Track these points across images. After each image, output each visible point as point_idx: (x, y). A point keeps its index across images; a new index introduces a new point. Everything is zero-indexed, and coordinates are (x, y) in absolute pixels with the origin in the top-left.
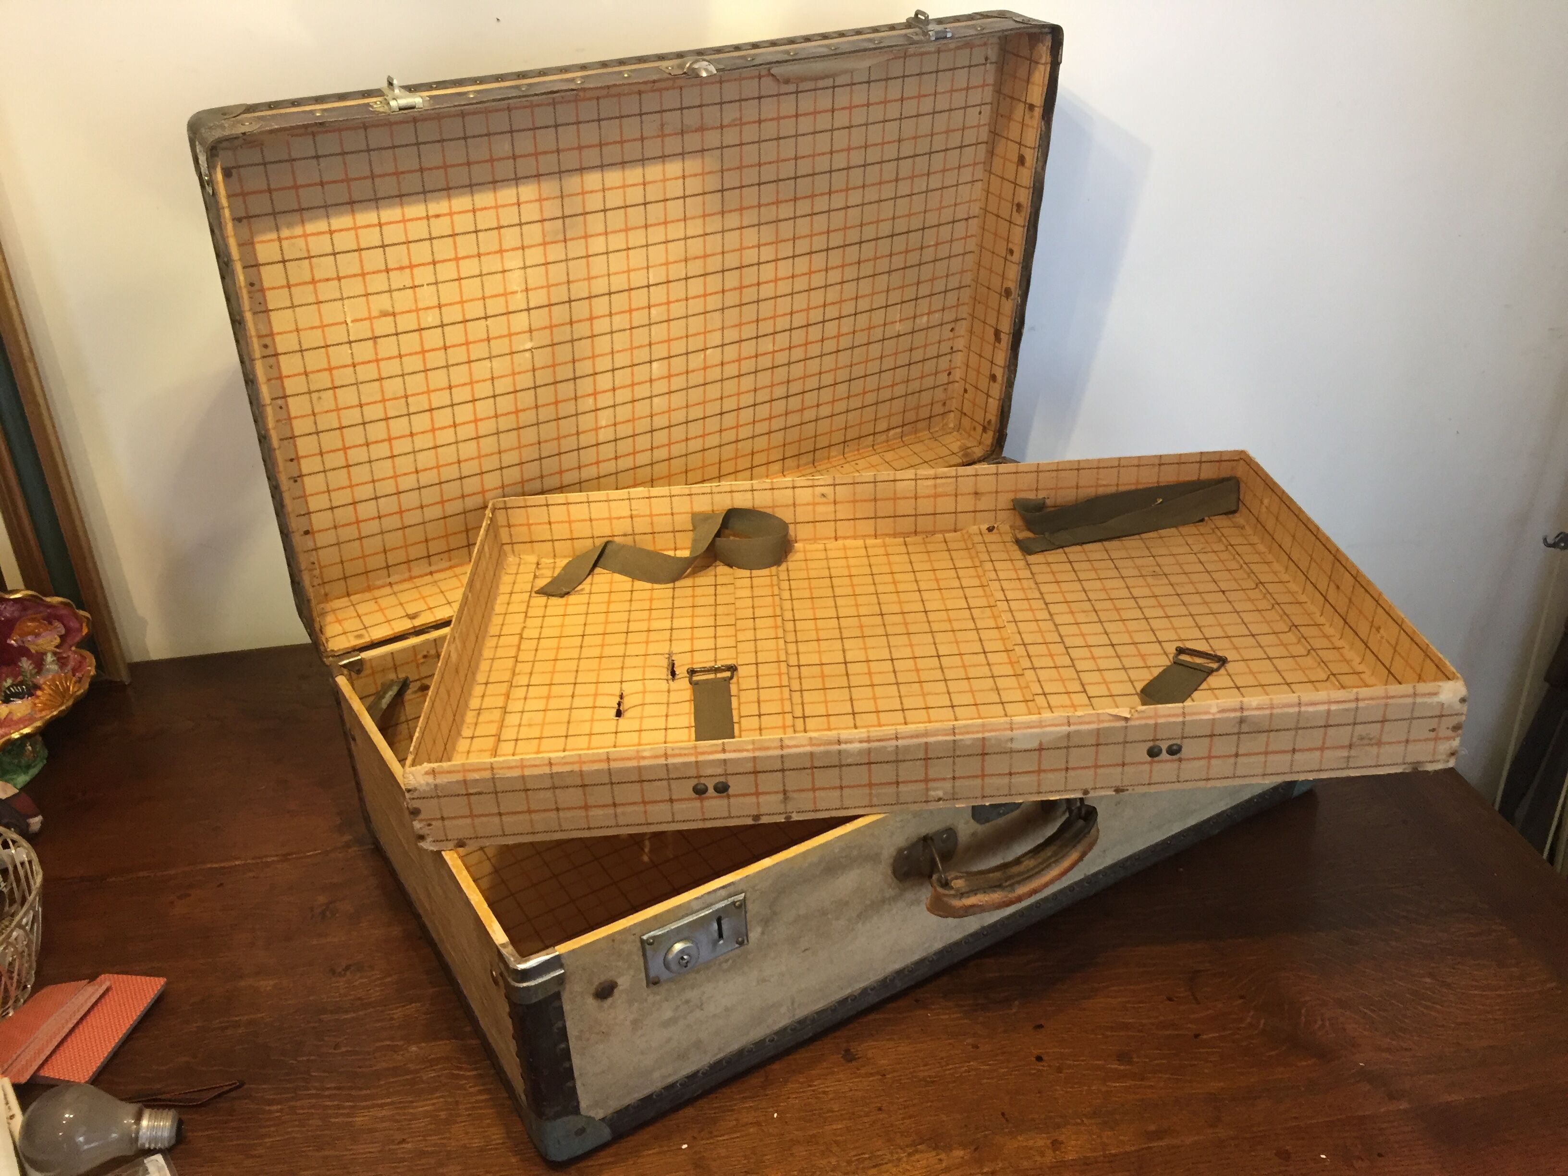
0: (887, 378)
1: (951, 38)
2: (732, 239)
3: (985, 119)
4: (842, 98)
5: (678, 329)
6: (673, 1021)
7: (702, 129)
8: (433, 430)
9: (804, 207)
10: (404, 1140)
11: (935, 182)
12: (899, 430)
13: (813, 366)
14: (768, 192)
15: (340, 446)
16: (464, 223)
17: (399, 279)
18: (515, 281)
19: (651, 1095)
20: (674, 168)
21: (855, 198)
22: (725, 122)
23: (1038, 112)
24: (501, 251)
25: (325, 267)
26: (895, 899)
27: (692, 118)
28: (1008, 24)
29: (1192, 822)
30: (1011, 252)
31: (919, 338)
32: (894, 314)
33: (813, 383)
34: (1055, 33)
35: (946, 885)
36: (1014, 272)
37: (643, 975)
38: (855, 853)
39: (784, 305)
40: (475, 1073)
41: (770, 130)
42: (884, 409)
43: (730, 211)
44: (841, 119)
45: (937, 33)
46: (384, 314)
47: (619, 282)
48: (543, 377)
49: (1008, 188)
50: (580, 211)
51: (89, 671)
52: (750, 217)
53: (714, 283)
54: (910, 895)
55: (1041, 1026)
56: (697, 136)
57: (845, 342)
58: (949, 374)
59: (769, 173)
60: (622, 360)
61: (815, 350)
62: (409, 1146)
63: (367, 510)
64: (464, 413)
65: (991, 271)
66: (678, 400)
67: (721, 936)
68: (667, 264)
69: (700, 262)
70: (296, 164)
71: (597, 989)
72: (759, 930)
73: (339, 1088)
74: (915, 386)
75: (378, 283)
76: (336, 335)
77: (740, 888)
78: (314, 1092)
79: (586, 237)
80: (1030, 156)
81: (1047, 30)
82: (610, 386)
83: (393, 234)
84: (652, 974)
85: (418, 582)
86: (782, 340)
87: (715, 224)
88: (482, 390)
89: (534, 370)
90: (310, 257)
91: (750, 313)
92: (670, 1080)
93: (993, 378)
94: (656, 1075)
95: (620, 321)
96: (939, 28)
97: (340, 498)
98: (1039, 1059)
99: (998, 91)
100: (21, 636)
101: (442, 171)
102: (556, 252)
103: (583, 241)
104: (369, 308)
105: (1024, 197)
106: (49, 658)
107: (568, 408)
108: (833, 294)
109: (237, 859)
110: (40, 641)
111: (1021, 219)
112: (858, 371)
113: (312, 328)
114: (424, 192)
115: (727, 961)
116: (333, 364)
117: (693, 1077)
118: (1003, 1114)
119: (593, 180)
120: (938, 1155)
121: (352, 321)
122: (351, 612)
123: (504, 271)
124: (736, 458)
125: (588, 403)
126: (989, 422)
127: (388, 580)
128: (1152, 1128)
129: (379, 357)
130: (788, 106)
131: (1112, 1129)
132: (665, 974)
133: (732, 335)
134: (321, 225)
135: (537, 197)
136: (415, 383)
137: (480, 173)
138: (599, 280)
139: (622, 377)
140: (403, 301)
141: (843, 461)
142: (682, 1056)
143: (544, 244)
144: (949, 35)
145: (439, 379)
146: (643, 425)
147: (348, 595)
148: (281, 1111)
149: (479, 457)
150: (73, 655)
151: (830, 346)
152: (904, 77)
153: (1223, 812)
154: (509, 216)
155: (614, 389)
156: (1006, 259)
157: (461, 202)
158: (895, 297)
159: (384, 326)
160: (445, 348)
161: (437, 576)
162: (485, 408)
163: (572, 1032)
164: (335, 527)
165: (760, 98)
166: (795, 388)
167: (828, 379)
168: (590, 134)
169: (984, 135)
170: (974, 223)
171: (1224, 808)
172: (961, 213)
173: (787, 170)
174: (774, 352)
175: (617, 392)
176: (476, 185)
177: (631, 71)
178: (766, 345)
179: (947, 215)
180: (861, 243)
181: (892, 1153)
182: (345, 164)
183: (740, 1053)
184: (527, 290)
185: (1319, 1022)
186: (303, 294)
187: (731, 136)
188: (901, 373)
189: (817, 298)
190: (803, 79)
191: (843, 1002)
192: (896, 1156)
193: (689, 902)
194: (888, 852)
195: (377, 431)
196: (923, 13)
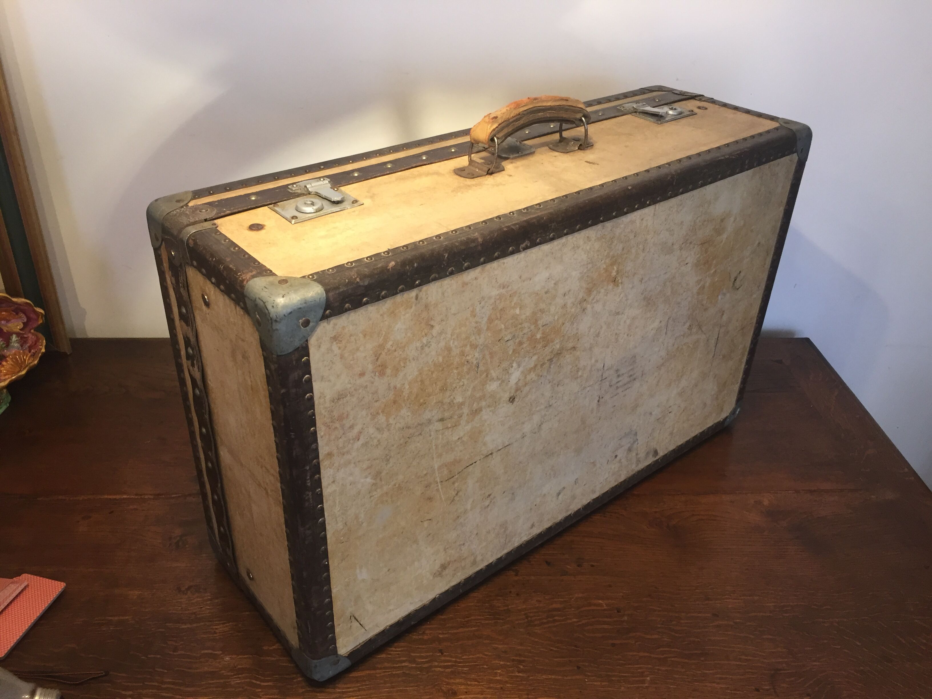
51: (41, 349)
73: (173, 684)
106: (14, 338)
109: (125, 493)
110: (9, 325)
150: (31, 337)
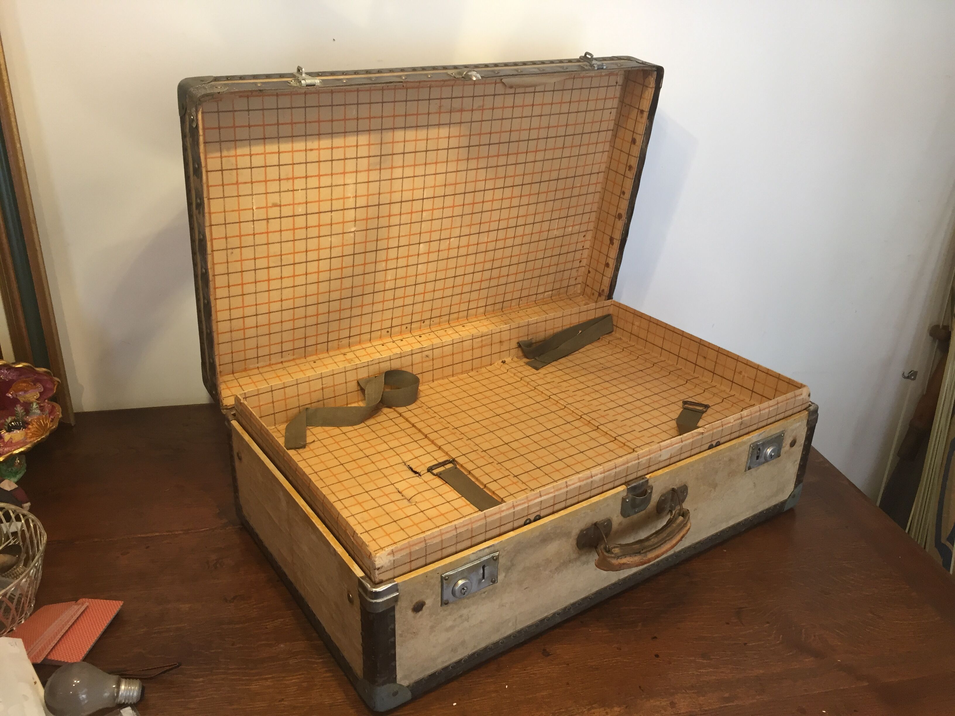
0: (547, 262)
1: (605, 69)
2: (472, 175)
3: (613, 117)
4: (539, 99)
5: (436, 225)
6: (452, 628)
7: (462, 110)
8: (294, 276)
9: (512, 159)
10: (283, 699)
11: (583, 150)
12: (550, 293)
13: (508, 252)
14: (494, 150)
15: (240, 282)
16: (325, 155)
17: (286, 185)
18: (350, 191)
19: (435, 673)
20: (444, 132)
21: (540, 156)
22: (474, 108)
23: (646, 115)
24: (344, 173)
25: (245, 175)
26: (576, 560)
27: (457, 103)
28: (634, 64)
29: (731, 523)
30: (624, 193)
31: (567, 239)
32: (555, 224)
33: (506, 262)
34: (659, 71)
35: (609, 551)
36: (624, 205)
37: (439, 599)
38: (558, 531)
39: (496, 215)
40: (321, 660)
41: (498, 114)
42: (543, 280)
43: (472, 159)
44: (537, 110)
45: (598, 65)
46: (275, 205)
47: (407, 196)
48: (359, 248)
49: (624, 157)
50: (390, 153)
51: (59, 415)
52: (483, 163)
53: (459, 200)
54: (584, 558)
55: (655, 638)
56: (458, 114)
57: (526, 239)
58: (580, 262)
59: (495, 138)
60: (404, 241)
61: (509, 242)
62: (286, 703)
63: (250, 322)
64: (312, 267)
65: (610, 203)
66: (432, 267)
67: (483, 577)
68: (435, 187)
69: (452, 187)
70: (236, 113)
71: (414, 606)
72: (504, 574)
73: (239, 669)
74: (561, 267)
75: (273, 187)
76: (247, 216)
77: (496, 549)
78: (223, 671)
79: (392, 168)
80: (639, 140)
81: (654, 69)
82: (395, 256)
83: (286, 158)
84: (445, 598)
85: (274, 367)
86: (493, 235)
87: (463, 166)
88: (325, 254)
89: (354, 244)
90: (237, 169)
91: (476, 218)
92: (446, 664)
93: (607, 265)
94: (439, 660)
95: (405, 219)
96: (599, 63)
97: (236, 314)
98: (657, 656)
99: (622, 101)
100: (16, 391)
101: (317, 124)
102: (375, 175)
103: (390, 170)
104: (267, 202)
105: (634, 162)
106: (35, 406)
107: (370, 268)
108: (523, 211)
109: (156, 532)
110: (28, 395)
111: (631, 175)
112: (532, 257)
113: (233, 211)
114: (306, 136)
115: (484, 593)
116: (242, 233)
117: (459, 662)
118: (640, 687)
119: (399, 135)
120: (605, 710)
121: (256, 208)
122: (235, 383)
123: (345, 185)
124: (460, 303)
125: (381, 266)
126: (603, 290)
127: (257, 365)
128: (727, 695)
129: (269, 231)
130: (509, 100)
131: (704, 696)
132: (451, 598)
133: (466, 231)
134: (246, 150)
135: (368, 143)
136: (287, 247)
137: (338, 126)
138: (397, 193)
139: (403, 251)
140: (287, 198)
141: (518, 309)
142: (454, 650)
143: (369, 170)
144: (605, 67)
145: (301, 246)
146: (411, 281)
147: (233, 373)
148: (203, 682)
149: (318, 294)
150: (47, 405)
151: (518, 241)
152: (572, 89)
153: (748, 518)
154: (351, 153)
155: (397, 258)
156: (620, 197)
157: (325, 143)
158: (556, 215)
159: (274, 212)
160: (307, 228)
161: (285, 364)
162: (324, 265)
163: (398, 632)
164: (231, 331)
165: (494, 95)
166: (497, 264)
167: (515, 260)
168: (400, 108)
169: (611, 126)
170: (601, 175)
171: (748, 516)
172: (595, 170)
173: (505, 137)
174: (487, 242)
175: (399, 260)
176: (335, 133)
177: (432, 74)
178: (484, 238)
179: (588, 170)
180: (540, 182)
181: (578, 709)
182: (263, 115)
183: (486, 649)
184: (356, 196)
185: (813, 637)
186: (230, 191)
187: (477, 116)
188: (555, 260)
189: (514, 212)
190: (519, 86)
191: (542, 621)
192: (580, 711)
193: (469, 555)
194: (575, 532)
195: (262, 275)
196: (590, 54)
